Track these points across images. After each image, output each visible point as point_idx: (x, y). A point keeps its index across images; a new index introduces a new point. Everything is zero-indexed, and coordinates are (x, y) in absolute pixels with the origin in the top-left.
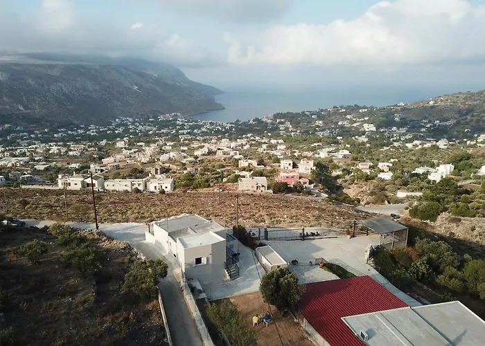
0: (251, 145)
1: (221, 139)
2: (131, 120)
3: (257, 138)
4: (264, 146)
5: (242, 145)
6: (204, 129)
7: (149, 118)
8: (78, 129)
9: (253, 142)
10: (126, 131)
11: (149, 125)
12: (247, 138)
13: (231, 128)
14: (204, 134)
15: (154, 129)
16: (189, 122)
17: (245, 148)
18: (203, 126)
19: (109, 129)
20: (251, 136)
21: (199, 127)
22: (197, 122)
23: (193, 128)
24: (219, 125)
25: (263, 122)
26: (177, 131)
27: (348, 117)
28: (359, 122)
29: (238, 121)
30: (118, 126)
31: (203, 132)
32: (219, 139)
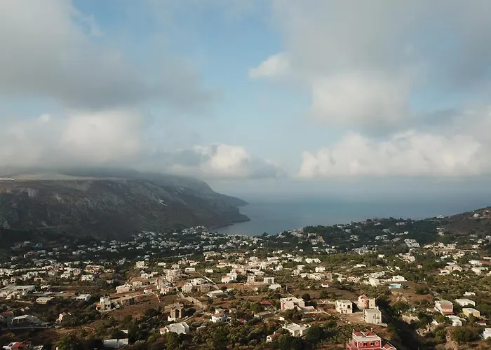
0: (284, 265)
1: (249, 256)
2: (153, 234)
3: (289, 256)
4: (300, 267)
5: (274, 266)
6: (230, 244)
7: (173, 232)
8: (98, 245)
9: (286, 262)
10: (148, 247)
11: (172, 241)
12: (278, 255)
13: (259, 243)
14: (230, 250)
15: (177, 244)
16: (213, 236)
17: (278, 268)
18: (228, 240)
19: (131, 245)
20: (283, 253)
21: (224, 241)
22: (222, 235)
23: (217, 243)
24: (246, 240)
25: (292, 236)
26: (201, 247)
27: (385, 230)
28: (398, 236)
29: (265, 234)
30: (140, 241)
31: (229, 248)
32: (247, 257)
